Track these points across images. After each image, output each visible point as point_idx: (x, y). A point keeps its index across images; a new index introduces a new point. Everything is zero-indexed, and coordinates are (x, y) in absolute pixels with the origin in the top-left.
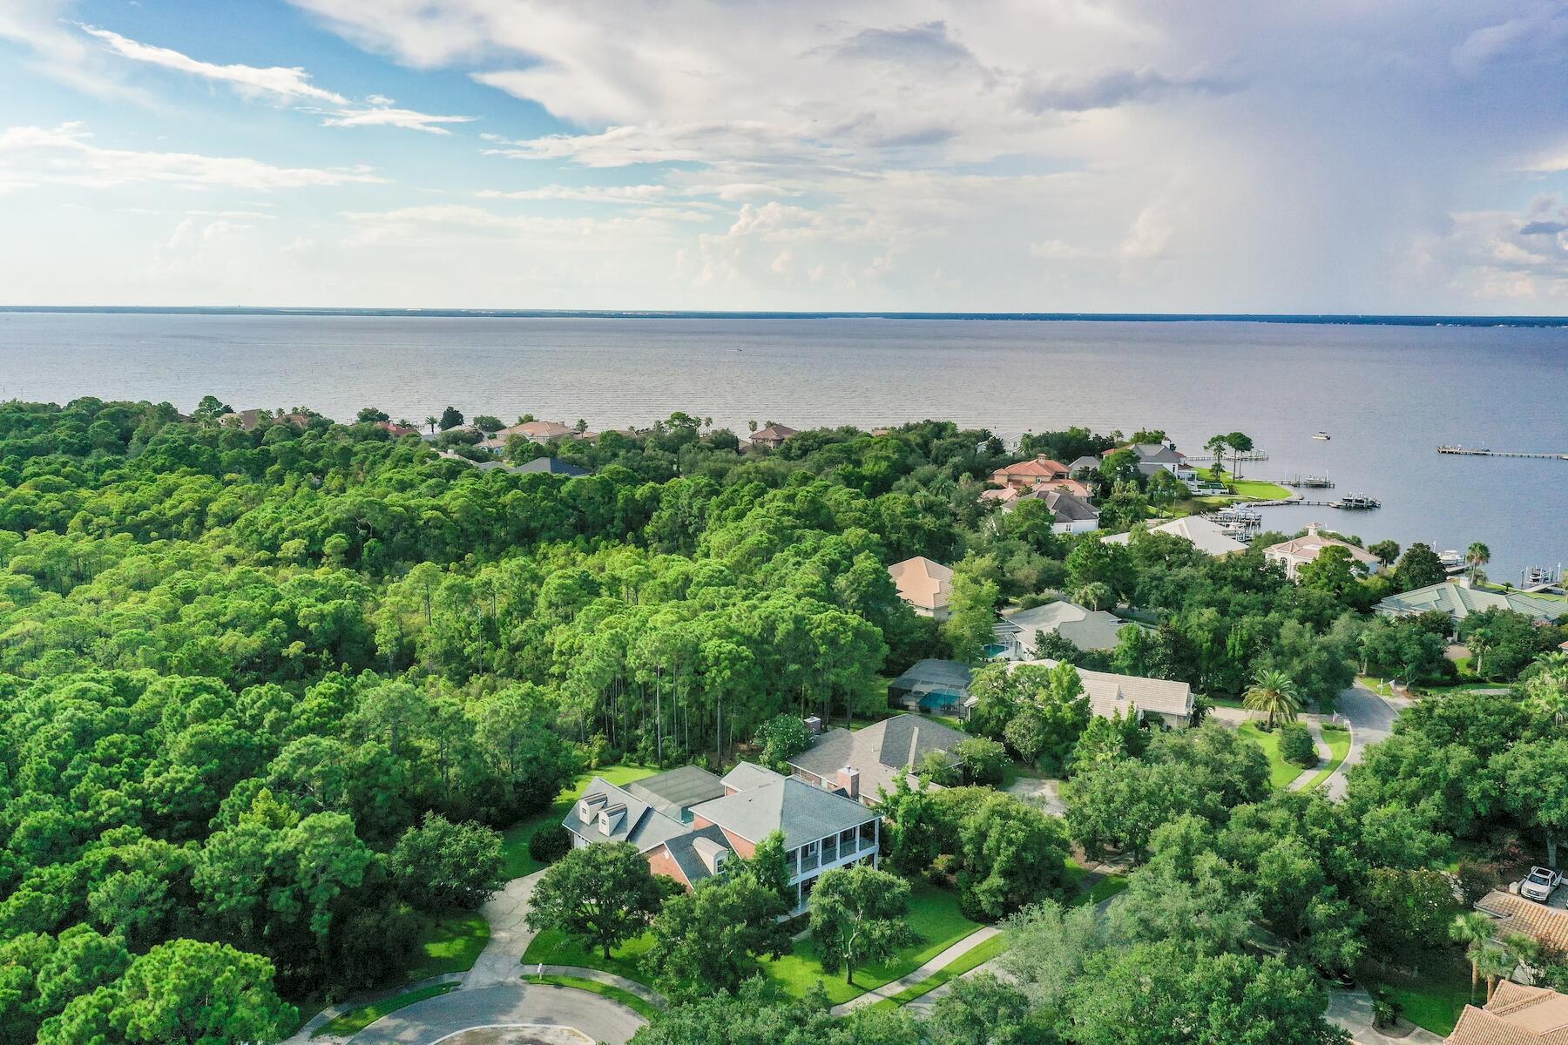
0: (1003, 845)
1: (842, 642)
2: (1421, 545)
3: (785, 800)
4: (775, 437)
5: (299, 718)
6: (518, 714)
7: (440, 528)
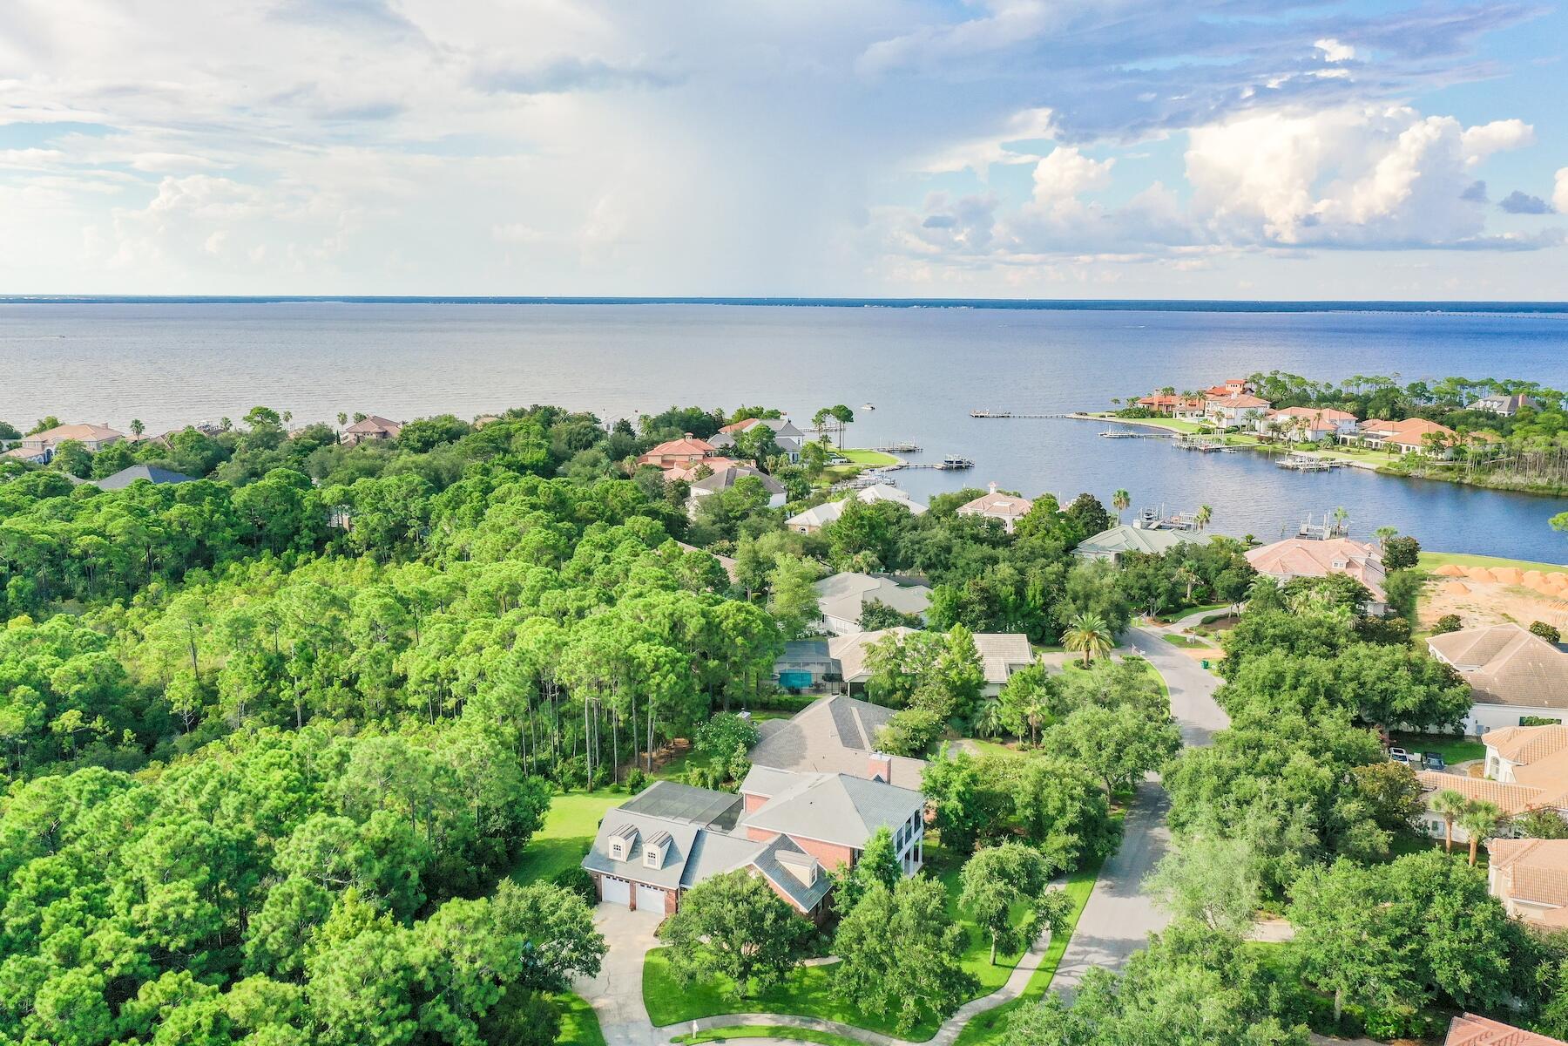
0: (1069, 802)
1: (756, 631)
2: (1085, 496)
3: (851, 796)
4: (377, 430)
5: (265, 797)
6: (492, 753)
7: (105, 556)
